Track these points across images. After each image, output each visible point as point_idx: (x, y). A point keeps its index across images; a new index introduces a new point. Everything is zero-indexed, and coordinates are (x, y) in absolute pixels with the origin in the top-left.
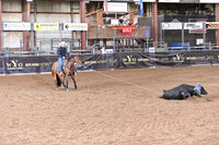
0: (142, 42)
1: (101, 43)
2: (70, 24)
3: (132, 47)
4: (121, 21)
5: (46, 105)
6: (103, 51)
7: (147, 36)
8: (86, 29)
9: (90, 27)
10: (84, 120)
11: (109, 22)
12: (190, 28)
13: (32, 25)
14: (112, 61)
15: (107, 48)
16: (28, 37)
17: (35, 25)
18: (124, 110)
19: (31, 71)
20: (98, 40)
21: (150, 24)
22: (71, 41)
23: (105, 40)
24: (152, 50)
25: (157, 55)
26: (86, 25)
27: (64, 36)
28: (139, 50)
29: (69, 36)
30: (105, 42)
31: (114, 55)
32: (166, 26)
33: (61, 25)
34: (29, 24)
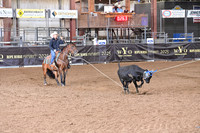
0: (139, 32)
1: (93, 33)
2: (57, 11)
3: (128, 38)
4: (116, 8)
5: (30, 103)
6: (96, 42)
7: (145, 25)
8: (76, 17)
9: (80, 15)
10: (73, 120)
11: (102, 9)
12: (194, 16)
13: (14, 11)
14: (105, 53)
15: (99, 38)
16: (10, 26)
17: (18, 10)
18: (119, 109)
19: (14, 64)
20: (90, 29)
21: (149, 12)
22: (60, 30)
23: (97, 30)
24: (150, 41)
25: (156, 47)
26: (76, 12)
27: (51, 24)
28: (135, 41)
29: (57, 24)
30: (97, 32)
31: (107, 46)
32: (167, 14)
33: (48, 12)
34: (11, 10)
